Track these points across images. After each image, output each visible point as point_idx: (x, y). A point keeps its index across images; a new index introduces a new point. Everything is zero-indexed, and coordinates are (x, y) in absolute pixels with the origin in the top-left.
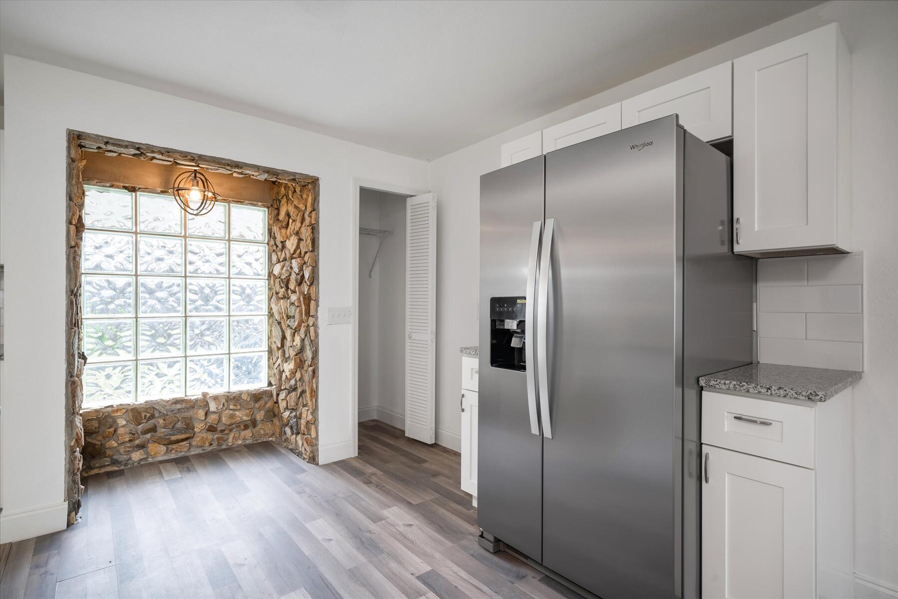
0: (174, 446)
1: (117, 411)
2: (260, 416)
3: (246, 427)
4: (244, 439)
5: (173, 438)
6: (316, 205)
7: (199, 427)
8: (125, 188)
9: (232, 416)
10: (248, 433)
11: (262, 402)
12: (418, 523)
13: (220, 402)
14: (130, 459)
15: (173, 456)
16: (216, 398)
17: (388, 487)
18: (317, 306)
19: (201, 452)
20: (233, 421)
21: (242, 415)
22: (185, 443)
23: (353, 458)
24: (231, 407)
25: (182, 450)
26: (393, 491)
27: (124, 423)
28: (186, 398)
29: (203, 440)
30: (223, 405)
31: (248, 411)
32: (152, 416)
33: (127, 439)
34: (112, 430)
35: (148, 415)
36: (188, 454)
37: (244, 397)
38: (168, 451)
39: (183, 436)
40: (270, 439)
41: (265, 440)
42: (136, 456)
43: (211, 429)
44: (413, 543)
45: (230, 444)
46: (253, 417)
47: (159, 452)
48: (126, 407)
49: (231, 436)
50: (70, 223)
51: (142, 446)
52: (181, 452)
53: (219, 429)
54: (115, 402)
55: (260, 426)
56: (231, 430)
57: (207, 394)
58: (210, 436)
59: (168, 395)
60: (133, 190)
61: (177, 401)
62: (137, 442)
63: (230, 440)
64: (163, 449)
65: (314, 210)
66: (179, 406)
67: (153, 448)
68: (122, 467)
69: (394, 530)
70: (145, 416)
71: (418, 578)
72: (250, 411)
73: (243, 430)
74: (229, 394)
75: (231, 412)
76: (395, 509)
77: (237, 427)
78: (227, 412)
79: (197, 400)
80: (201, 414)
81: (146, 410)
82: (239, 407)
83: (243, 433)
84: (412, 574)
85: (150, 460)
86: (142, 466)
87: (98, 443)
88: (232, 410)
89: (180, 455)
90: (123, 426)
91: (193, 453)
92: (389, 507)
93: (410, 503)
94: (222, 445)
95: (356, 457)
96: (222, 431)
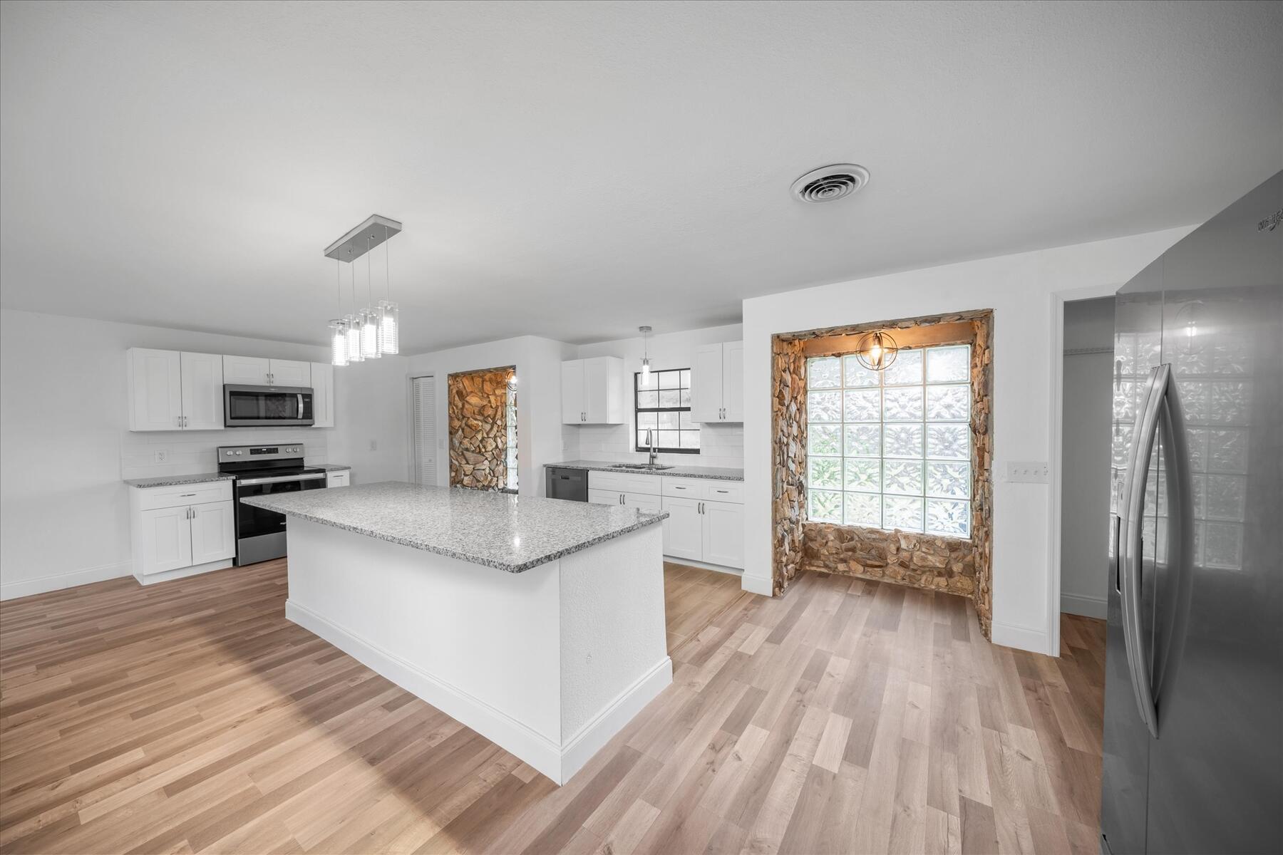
0: (870, 569)
1: (828, 528)
2: (957, 568)
3: (940, 574)
4: (938, 585)
5: (869, 562)
6: (990, 341)
7: (891, 559)
8: (833, 355)
9: (924, 559)
10: (942, 581)
11: (960, 554)
12: (1041, 762)
13: (911, 542)
14: (837, 568)
15: (867, 577)
16: (907, 537)
17: (1054, 708)
18: (991, 459)
19: (894, 583)
20: (925, 564)
21: (935, 561)
22: (879, 569)
23: (1047, 656)
24: (924, 550)
25: (876, 575)
26: (1054, 715)
27: (833, 538)
28: (881, 530)
29: (896, 573)
30: (915, 545)
31: (942, 559)
32: (852, 539)
33: (834, 552)
34: (824, 541)
35: (849, 537)
36: (881, 580)
37: (938, 543)
38: (864, 572)
39: (877, 563)
40: (970, 596)
41: (962, 595)
42: (841, 567)
43: (903, 564)
44: (1003, 773)
45: (923, 586)
46: (949, 567)
47: (858, 570)
48: (835, 527)
49: (924, 578)
50: (774, 396)
51: (844, 561)
52: (874, 576)
53: (911, 567)
54: (828, 520)
55: (957, 578)
56: (924, 572)
57: (900, 531)
58: (902, 571)
59: (866, 524)
60: (839, 355)
61: (872, 531)
62: (842, 556)
63: (923, 581)
64: (861, 568)
65: (988, 347)
66: (874, 536)
67: (853, 564)
68: (831, 572)
69: (997, 747)
70: (847, 537)
71: (962, 799)
72: (945, 560)
73: (937, 576)
74: (922, 537)
75: (923, 554)
76: (1030, 733)
77: (929, 571)
78: (918, 553)
79: (890, 535)
80: (893, 548)
81: (848, 532)
82: (932, 552)
83: (937, 580)
84: (960, 791)
85: (851, 574)
86: (844, 576)
87: (816, 548)
88: (924, 552)
89: (874, 579)
90: (832, 541)
91: (886, 581)
92: (1024, 726)
93: (1061, 741)
94: (914, 584)
95: (1055, 658)
96: (914, 570)
